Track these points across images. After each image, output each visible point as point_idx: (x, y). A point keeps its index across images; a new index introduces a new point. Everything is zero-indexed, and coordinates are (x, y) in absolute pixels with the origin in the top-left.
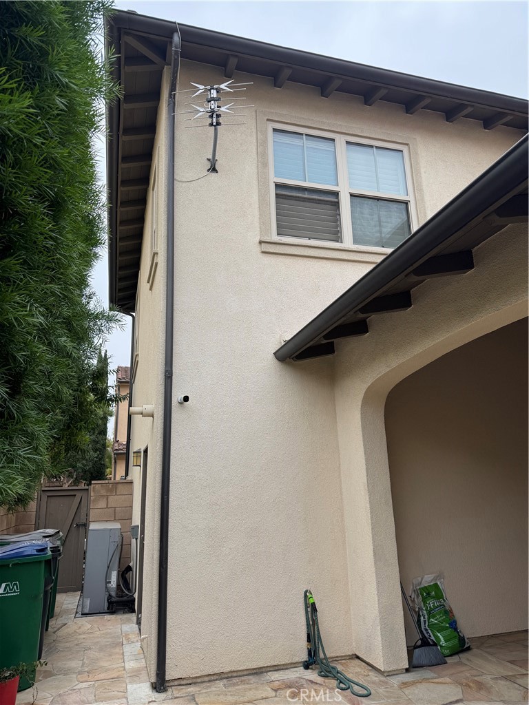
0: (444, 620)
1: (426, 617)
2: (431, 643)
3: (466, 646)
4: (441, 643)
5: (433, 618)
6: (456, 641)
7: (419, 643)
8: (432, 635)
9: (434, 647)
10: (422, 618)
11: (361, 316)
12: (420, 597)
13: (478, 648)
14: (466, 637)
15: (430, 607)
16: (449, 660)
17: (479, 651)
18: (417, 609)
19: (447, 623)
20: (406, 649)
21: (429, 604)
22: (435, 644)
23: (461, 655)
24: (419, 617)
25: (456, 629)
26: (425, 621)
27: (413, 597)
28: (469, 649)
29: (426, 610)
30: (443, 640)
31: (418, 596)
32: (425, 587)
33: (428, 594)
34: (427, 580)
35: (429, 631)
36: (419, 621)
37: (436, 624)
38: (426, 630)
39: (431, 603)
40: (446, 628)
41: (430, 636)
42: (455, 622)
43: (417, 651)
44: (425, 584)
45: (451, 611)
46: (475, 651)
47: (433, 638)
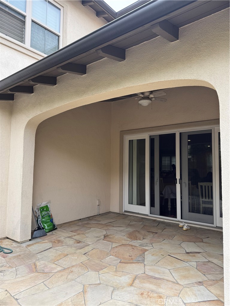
0: (48, 219)
1: (41, 219)
2: (41, 228)
3: (56, 228)
4: (46, 228)
5: (43, 219)
6: (52, 226)
7: (37, 228)
8: (42, 225)
9: (43, 230)
10: (39, 219)
11: (32, 83)
12: (40, 211)
13: (60, 228)
14: (56, 224)
15: (43, 215)
16: (48, 234)
17: (60, 229)
18: (37, 216)
19: (49, 220)
20: (31, 232)
21: (43, 213)
22: (43, 229)
23: (53, 231)
24: (38, 218)
25: (52, 222)
26: (40, 220)
27: (36, 211)
28: (56, 229)
29: (41, 216)
30: (46, 226)
31: (39, 211)
32: (42, 207)
33: (43, 210)
34: (43, 204)
35: (41, 224)
36: (37, 220)
37: (45, 221)
38: (40, 224)
39: (44, 213)
40: (49, 222)
41: (41, 226)
42: (52, 219)
43: (35, 232)
44: (42, 206)
45: (51, 215)
46: (58, 229)
47: (43, 226)
